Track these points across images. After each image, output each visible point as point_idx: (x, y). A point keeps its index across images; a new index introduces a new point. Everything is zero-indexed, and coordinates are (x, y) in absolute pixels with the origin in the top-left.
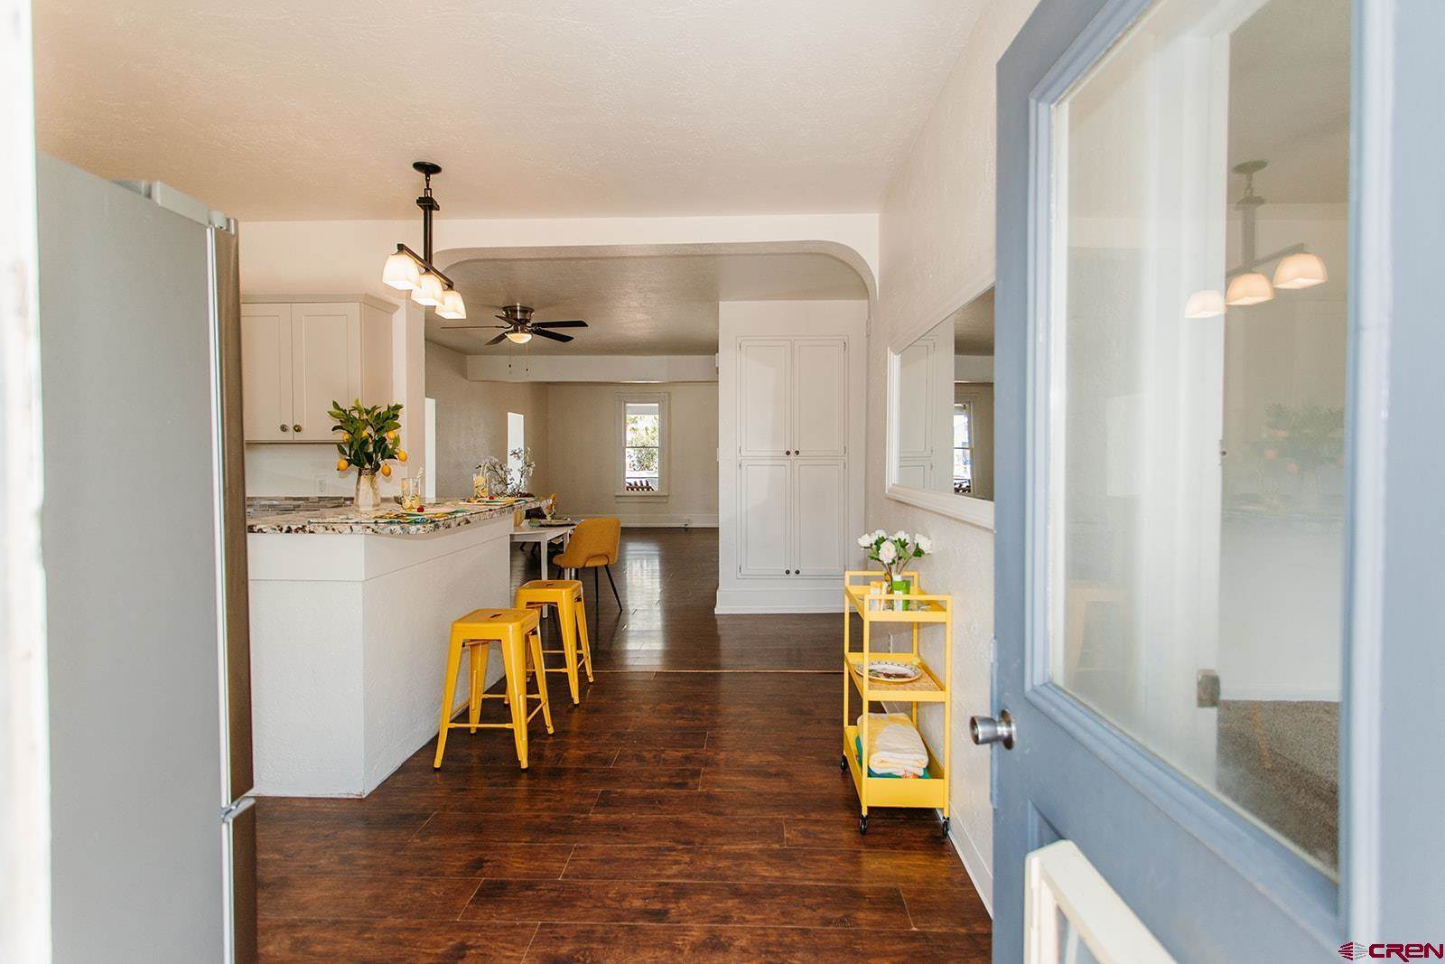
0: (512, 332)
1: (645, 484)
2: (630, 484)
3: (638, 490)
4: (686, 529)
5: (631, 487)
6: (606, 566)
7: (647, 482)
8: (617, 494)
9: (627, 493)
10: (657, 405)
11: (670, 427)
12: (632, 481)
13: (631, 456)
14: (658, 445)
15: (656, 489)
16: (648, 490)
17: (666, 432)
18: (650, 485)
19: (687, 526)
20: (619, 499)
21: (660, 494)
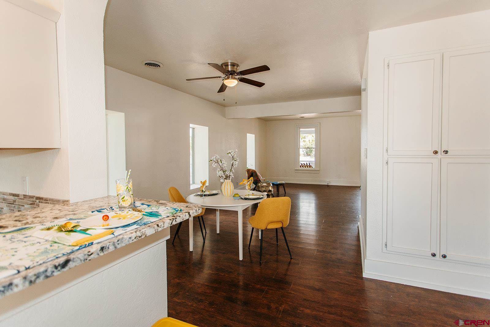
0: (226, 79)
1: (308, 164)
2: (302, 164)
3: (305, 167)
4: (328, 186)
5: (302, 166)
6: (282, 228)
7: (309, 164)
8: (295, 169)
9: (300, 168)
10: (314, 129)
11: (320, 139)
12: (303, 163)
13: (302, 152)
14: (314, 147)
15: (314, 167)
16: (310, 167)
17: (318, 141)
18: (311, 165)
19: (328, 185)
20: (296, 172)
21: (316, 169)
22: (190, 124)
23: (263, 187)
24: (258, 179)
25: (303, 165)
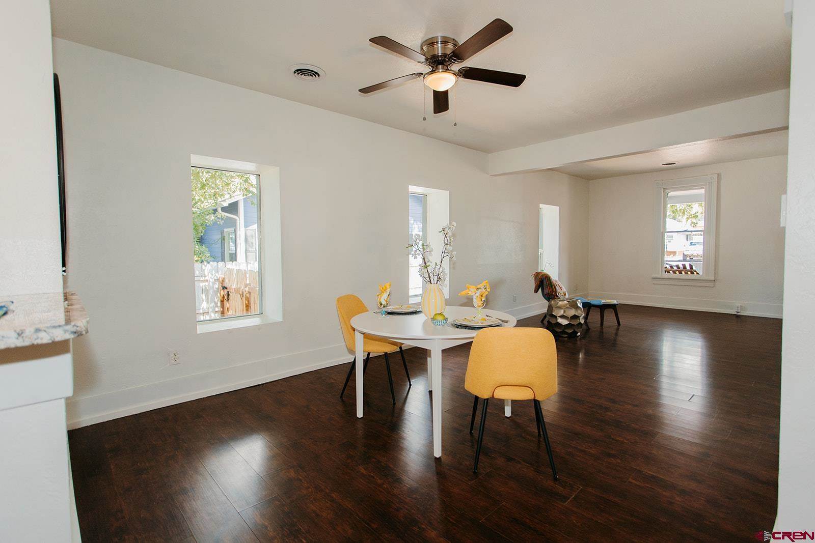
1: (688, 268)
2: (672, 267)
8: (654, 276)
9: (667, 275)
10: (703, 191)
12: (674, 263)
14: (702, 229)
15: (701, 273)
16: (692, 273)
17: (715, 218)
18: (694, 268)
19: (738, 314)
20: (656, 282)
21: (706, 278)
22: (409, 186)
23: (560, 308)
24: (553, 291)
25: (675, 268)
